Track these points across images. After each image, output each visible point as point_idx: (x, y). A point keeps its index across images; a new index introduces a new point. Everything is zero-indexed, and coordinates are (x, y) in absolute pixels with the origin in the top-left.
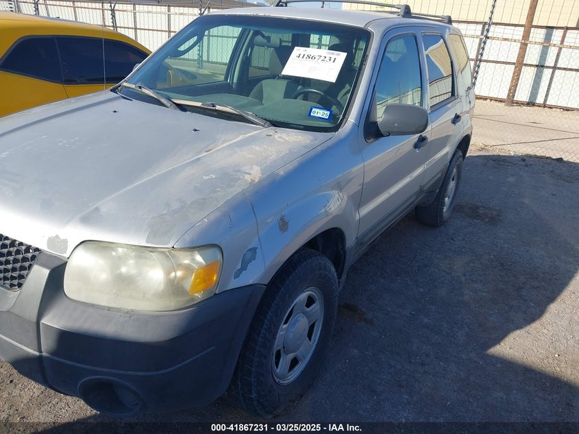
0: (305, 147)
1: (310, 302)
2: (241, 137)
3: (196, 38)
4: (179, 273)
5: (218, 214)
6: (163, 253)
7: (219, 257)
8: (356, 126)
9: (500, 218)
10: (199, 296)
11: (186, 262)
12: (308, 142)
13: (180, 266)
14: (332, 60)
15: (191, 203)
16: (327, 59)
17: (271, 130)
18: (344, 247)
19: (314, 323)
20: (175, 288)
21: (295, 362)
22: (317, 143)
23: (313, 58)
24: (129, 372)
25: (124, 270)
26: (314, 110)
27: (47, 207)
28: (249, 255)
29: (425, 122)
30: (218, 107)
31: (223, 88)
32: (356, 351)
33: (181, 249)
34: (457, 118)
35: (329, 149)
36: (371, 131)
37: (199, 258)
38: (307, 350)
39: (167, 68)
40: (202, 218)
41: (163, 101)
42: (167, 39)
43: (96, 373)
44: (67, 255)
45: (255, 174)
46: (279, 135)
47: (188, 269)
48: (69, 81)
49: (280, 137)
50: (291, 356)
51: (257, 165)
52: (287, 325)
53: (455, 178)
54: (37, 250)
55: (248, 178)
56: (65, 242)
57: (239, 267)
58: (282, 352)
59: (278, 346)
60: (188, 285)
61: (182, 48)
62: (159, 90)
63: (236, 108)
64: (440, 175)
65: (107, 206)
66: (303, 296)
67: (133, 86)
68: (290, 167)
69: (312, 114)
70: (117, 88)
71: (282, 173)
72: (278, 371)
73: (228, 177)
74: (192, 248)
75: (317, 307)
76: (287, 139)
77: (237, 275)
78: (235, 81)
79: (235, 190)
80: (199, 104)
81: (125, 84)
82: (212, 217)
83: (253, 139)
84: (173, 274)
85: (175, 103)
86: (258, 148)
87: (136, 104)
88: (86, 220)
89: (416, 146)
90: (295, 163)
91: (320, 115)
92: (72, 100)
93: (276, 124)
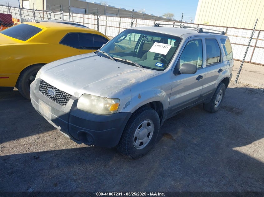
0: (151, 75)
1: (148, 125)
2: (132, 70)
3: (124, 36)
4: (108, 105)
5: (120, 90)
6: (104, 99)
7: (119, 102)
8: (171, 69)
9: (242, 113)
10: (112, 112)
11: (110, 102)
12: (153, 73)
13: (108, 103)
14: (167, 47)
15: (114, 87)
16: (165, 47)
17: (142, 69)
18: (163, 109)
19: (150, 132)
20: (106, 109)
21: (142, 144)
22: (155, 74)
23: (160, 46)
24: (91, 130)
25: (93, 103)
26: (157, 63)
27: (75, 84)
28: (128, 103)
29: (195, 70)
30: (127, 61)
31: (133, 54)
32: (166, 147)
33: (109, 98)
34: (220, 71)
35: (159, 76)
36: (176, 71)
37: (113, 102)
38: (147, 141)
39: (115, 45)
40: (115, 91)
41: (110, 57)
42: (118, 34)
43: (83, 129)
44: (79, 97)
45: (133, 81)
46: (144, 70)
47: (110, 104)
48: (81, 48)
49: (144, 71)
50: (140, 141)
51: (134, 78)
52: (139, 130)
53: (222, 95)
54: (71, 95)
55: (131, 82)
56: (79, 94)
57: (124, 106)
58: (137, 138)
59: (136, 135)
60: (110, 109)
61: (119, 40)
62: (110, 54)
63: (132, 61)
64: (212, 92)
65: (91, 85)
66: (146, 122)
67: (102, 52)
68: (144, 80)
69: (157, 65)
70: (96, 52)
71: (141, 81)
72: (135, 144)
73: (125, 81)
74: (112, 99)
75: (151, 127)
76: (146, 72)
77: (124, 109)
78: (137, 52)
79: (126, 85)
80: (121, 59)
81: (99, 51)
82: (118, 91)
83: (136, 71)
84: (106, 105)
85: (114, 59)
86: (136, 74)
87: (102, 58)
88: (85, 88)
89: (197, 79)
90: (146, 79)
91: (159, 65)
92: (82, 55)
93: (144, 67)
